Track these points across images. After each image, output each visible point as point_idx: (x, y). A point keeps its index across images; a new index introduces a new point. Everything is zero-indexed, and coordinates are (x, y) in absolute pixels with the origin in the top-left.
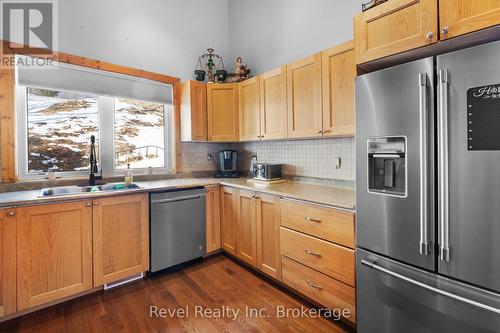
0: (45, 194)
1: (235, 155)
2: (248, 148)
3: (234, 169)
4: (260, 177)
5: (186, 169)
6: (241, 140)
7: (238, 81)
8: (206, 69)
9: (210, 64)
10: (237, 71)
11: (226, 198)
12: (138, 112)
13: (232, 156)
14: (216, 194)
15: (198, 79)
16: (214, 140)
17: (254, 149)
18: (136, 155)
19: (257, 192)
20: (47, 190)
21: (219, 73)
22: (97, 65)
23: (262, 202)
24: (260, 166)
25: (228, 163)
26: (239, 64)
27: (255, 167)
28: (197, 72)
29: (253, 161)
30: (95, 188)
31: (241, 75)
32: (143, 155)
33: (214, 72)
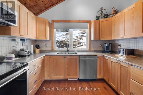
0: (57, 54)
1: (110, 45)
2: (117, 42)
3: (110, 50)
4: (121, 54)
5: (92, 49)
6: (113, 39)
7: (112, 16)
8: (100, 15)
9: (102, 13)
10: (113, 12)
11: (105, 61)
12: (83, 33)
13: (109, 45)
14: (102, 59)
15: (97, 19)
16: (102, 40)
17: (119, 42)
18: (81, 45)
19: (118, 61)
20: (58, 52)
21: (105, 15)
22: (69, 21)
23: (121, 65)
24: (121, 50)
25: (108, 48)
26: (113, 10)
27: (119, 50)
28: (97, 17)
29: (119, 47)
30: (67, 53)
31: (114, 14)
32: (83, 45)
33: (103, 15)
